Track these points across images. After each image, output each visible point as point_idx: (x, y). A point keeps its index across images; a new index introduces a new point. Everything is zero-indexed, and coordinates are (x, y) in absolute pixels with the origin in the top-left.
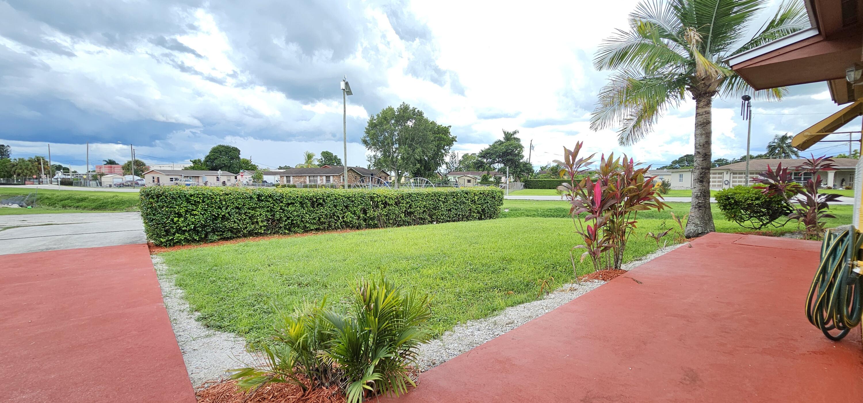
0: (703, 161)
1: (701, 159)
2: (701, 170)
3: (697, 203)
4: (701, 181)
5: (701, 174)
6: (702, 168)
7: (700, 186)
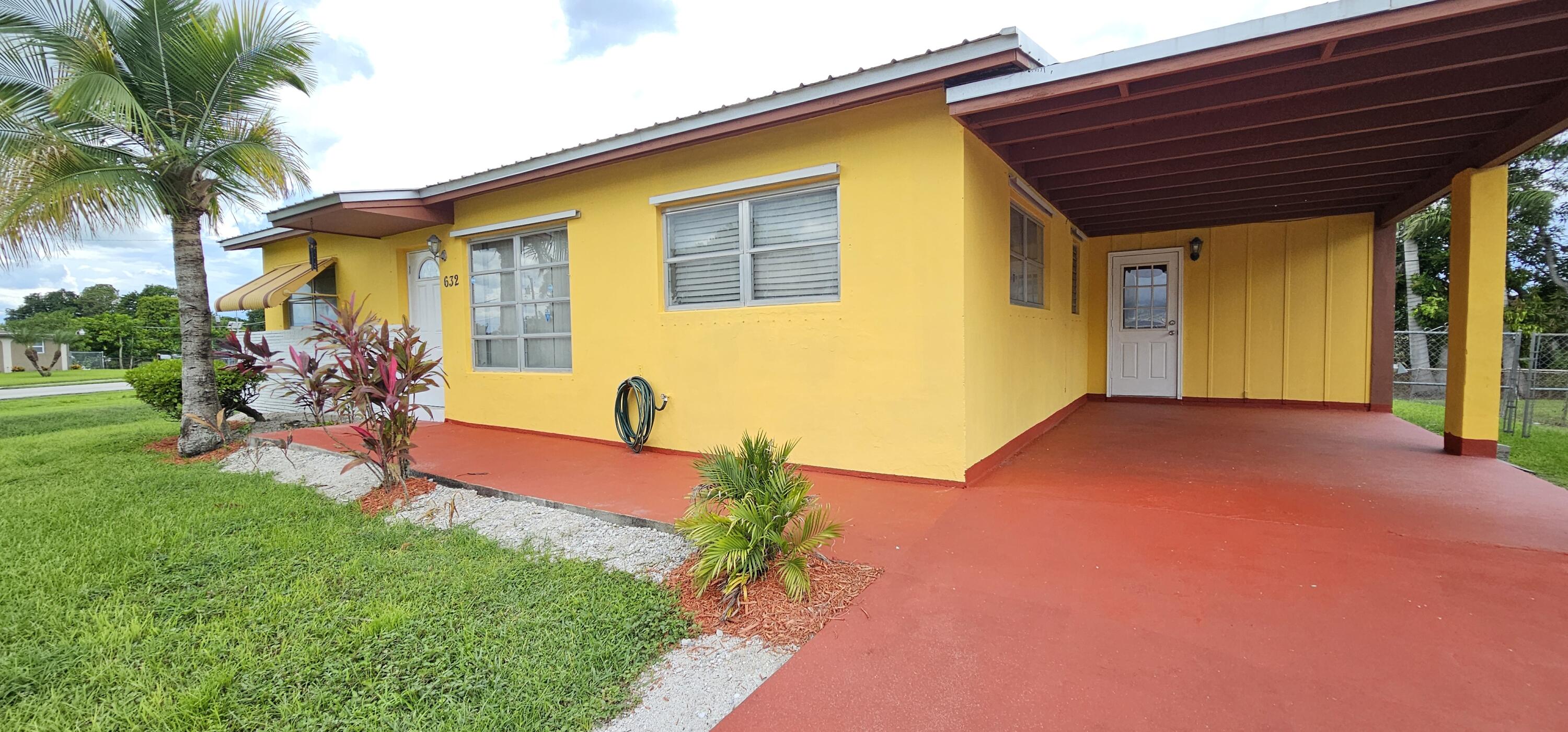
0: (203, 322)
1: (201, 319)
2: (202, 337)
3: (201, 393)
4: (205, 357)
5: (203, 344)
6: (203, 335)
7: (203, 363)
